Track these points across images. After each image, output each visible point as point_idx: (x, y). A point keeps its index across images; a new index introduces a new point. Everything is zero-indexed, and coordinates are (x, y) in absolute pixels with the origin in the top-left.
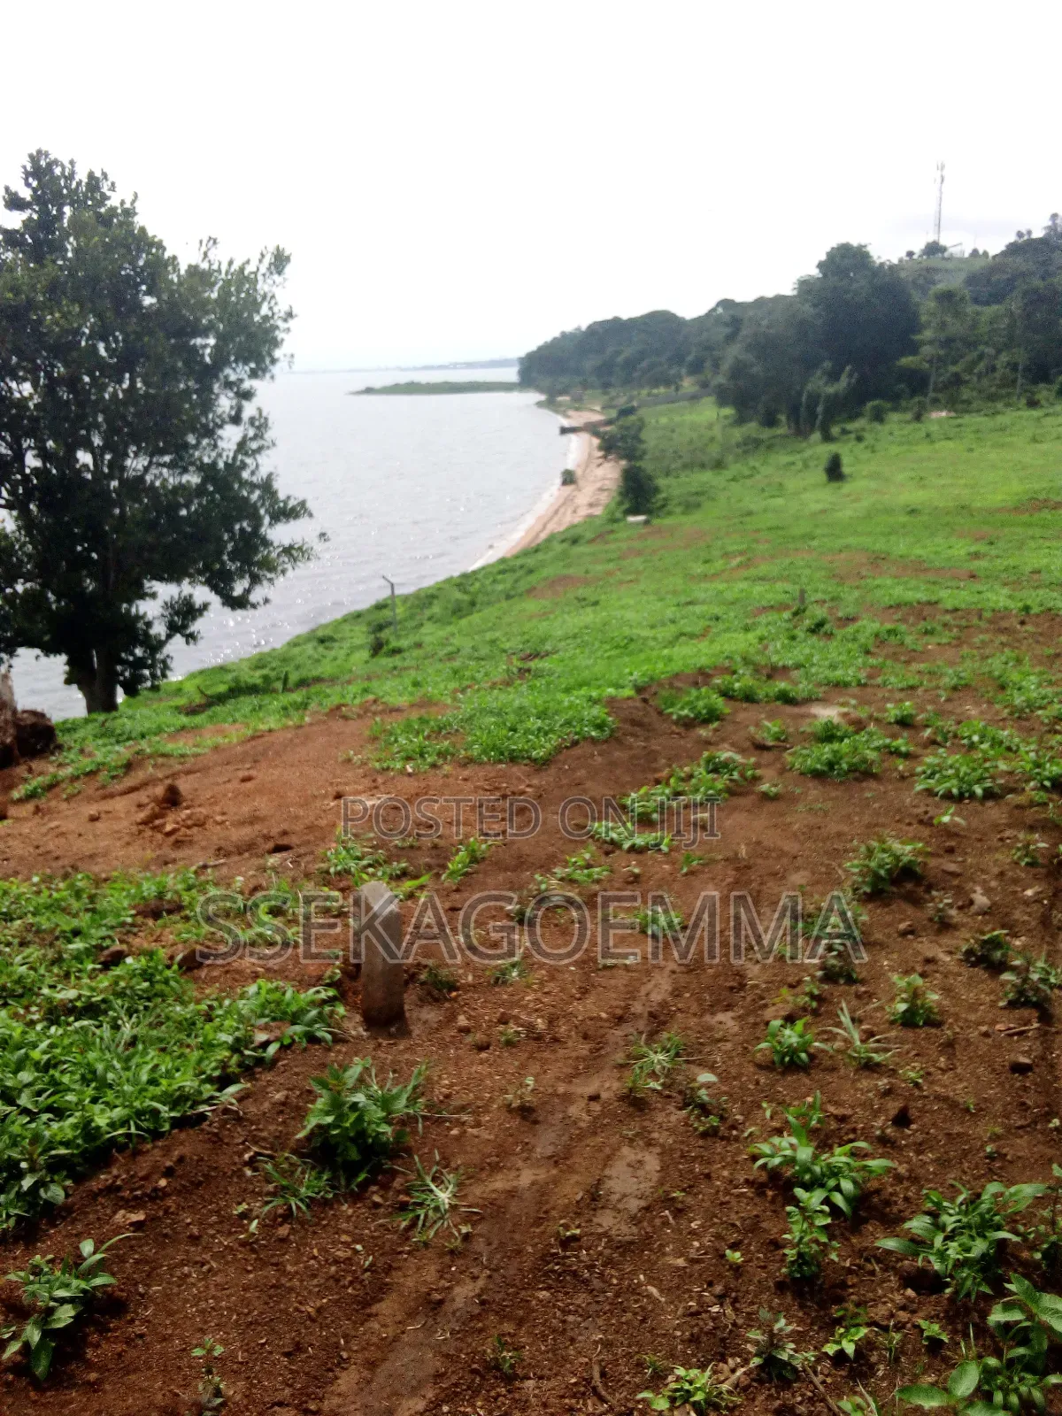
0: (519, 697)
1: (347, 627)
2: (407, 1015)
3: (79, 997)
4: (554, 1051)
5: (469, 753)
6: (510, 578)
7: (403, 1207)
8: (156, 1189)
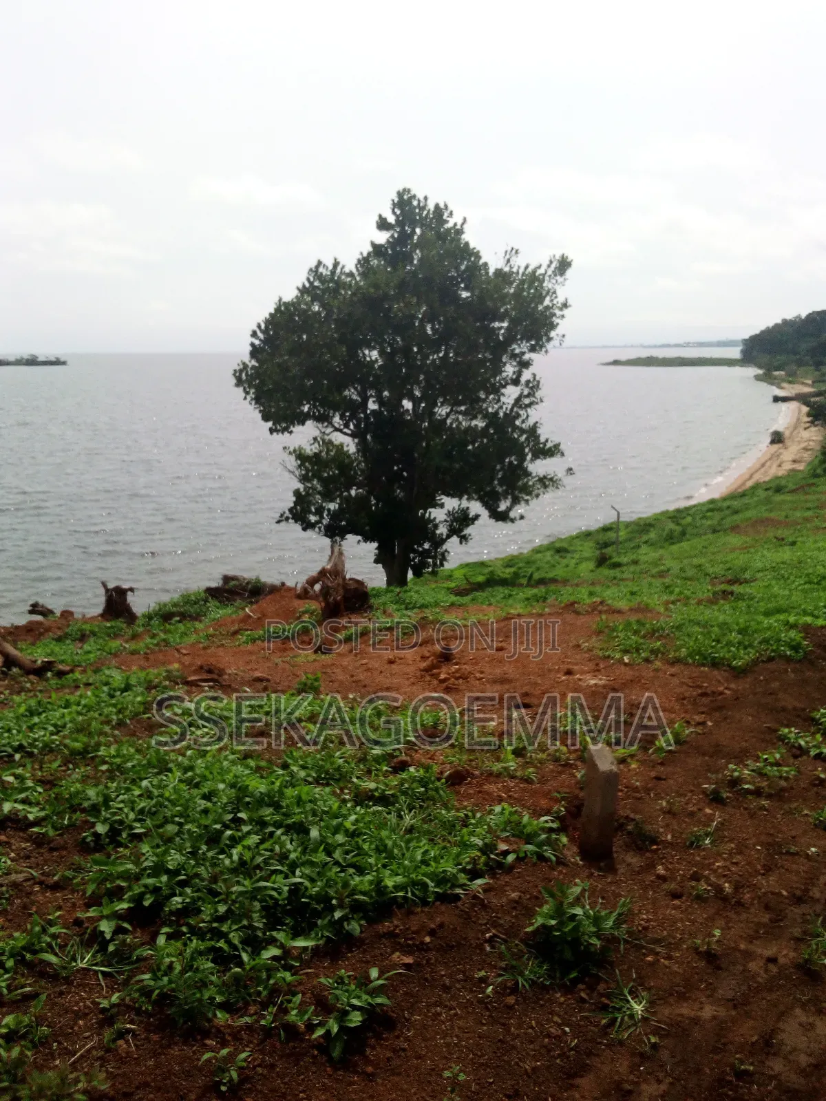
0: (722, 614)
1: (578, 542)
2: (615, 855)
3: (376, 789)
4: (738, 913)
5: (677, 654)
6: (717, 515)
7: (605, 1008)
8: (422, 943)
